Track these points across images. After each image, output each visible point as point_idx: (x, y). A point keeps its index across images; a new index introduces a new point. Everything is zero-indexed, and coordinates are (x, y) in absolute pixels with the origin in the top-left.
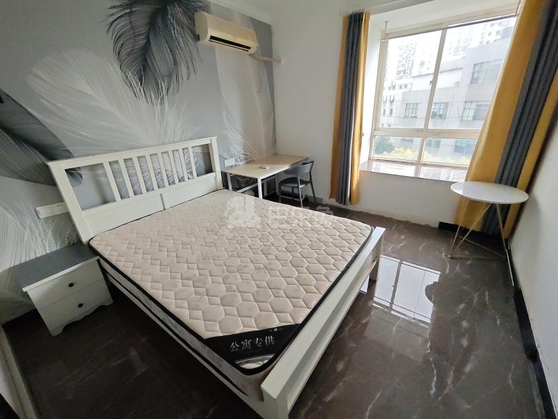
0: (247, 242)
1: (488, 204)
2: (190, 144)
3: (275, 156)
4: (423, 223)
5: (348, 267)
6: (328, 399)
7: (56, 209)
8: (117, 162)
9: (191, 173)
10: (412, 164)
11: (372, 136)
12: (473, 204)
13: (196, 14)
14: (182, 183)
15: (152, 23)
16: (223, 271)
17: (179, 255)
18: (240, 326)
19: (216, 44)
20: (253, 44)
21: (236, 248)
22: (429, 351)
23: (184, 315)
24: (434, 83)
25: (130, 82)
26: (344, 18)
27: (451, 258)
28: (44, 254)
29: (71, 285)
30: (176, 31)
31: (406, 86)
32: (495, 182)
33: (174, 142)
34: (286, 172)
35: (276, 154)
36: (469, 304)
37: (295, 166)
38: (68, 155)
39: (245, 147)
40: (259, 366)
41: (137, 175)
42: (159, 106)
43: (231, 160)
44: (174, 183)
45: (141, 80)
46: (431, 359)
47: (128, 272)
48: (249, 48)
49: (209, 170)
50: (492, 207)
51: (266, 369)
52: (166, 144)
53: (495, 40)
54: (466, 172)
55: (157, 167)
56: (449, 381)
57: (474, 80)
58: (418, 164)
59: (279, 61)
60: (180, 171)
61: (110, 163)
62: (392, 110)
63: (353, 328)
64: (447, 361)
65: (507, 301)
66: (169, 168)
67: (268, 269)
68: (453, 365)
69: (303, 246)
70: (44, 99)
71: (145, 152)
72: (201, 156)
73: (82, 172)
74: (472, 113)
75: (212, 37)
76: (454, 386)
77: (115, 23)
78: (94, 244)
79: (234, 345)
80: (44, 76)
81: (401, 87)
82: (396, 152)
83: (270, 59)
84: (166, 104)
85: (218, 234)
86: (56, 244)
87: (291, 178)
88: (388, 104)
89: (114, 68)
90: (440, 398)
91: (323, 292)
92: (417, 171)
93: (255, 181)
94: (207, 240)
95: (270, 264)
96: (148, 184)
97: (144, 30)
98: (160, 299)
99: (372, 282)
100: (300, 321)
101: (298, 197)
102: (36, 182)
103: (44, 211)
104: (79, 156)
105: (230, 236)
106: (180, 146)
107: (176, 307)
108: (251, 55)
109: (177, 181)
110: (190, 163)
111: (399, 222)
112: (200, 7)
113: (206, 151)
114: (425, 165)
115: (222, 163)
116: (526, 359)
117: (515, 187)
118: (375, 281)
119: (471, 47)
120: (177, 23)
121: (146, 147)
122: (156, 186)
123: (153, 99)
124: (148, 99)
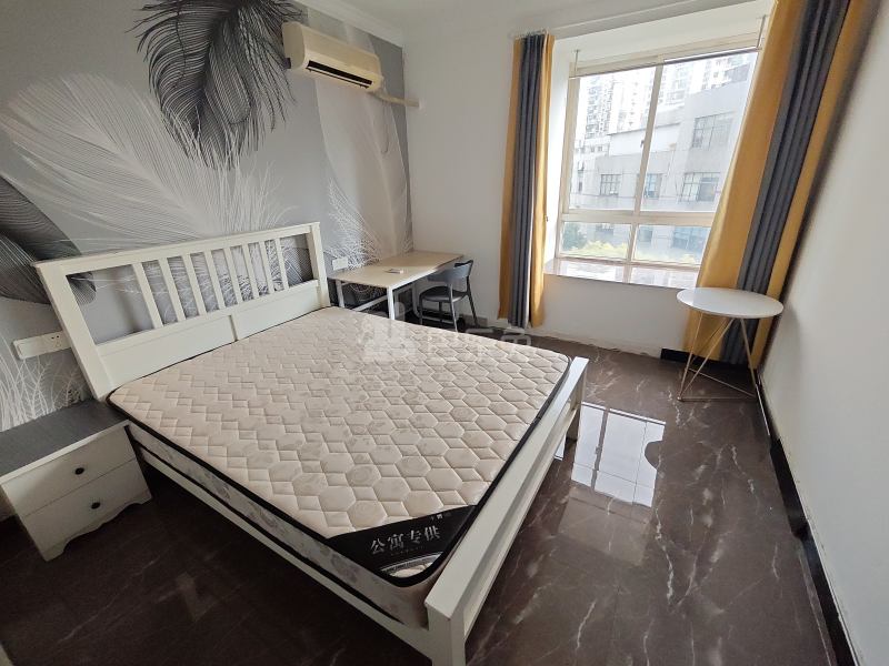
0: (380, 387)
1: (729, 319)
2: (276, 234)
3: (410, 253)
4: (638, 352)
5: (539, 418)
6: (519, 619)
7: (49, 344)
8: (156, 263)
9: (279, 281)
10: (619, 263)
11: (559, 222)
12: (709, 320)
13: (284, 25)
14: (264, 297)
15: (213, 36)
16: (346, 433)
17: (269, 413)
18: (382, 515)
19: (316, 74)
20: (375, 76)
21: (363, 397)
22: (660, 537)
23: (290, 504)
24: (646, 143)
25: (176, 131)
26: (516, 42)
27: (682, 401)
28: (27, 420)
29: (79, 471)
30: (252, 51)
31: (600, 148)
32: (738, 288)
33: (250, 231)
34: (430, 278)
35: (412, 250)
36: (711, 465)
37: (445, 268)
38: (70, 251)
39: (365, 239)
40: (419, 571)
41: (190, 286)
42: (225, 173)
43: (342, 260)
44: (251, 296)
45: (195, 128)
46: (664, 548)
47: (186, 444)
48: (369, 82)
49: (308, 275)
50: (735, 323)
51: (430, 575)
52: (238, 233)
53: (723, 84)
54: (696, 275)
55: (223, 270)
56: (692, 577)
57: (696, 142)
58: (628, 263)
59: (416, 105)
60: (261, 277)
61: (143, 264)
62: (580, 184)
63: (547, 511)
64: (686, 549)
65: (762, 458)
66: (243, 273)
67: (418, 426)
68: (695, 554)
69: (469, 390)
70: (29, 155)
71: (205, 247)
72: (295, 253)
73: (96, 280)
74: (695, 190)
75: (312, 64)
76: (699, 584)
77: (151, 35)
78: (117, 400)
79: (377, 543)
80: (29, 118)
81: (593, 150)
82: (591, 247)
83: (402, 102)
84: (238, 168)
85: (330, 375)
86: (49, 402)
87: (439, 287)
88: (575, 174)
89: (150, 107)
90: (680, 603)
91: (506, 456)
92: (627, 274)
93: (384, 292)
94: (312, 387)
95: (419, 418)
96: (209, 299)
97: (200, 46)
98: (245, 483)
99: (571, 441)
100: (476, 501)
101: (450, 318)
102: (14, 297)
103: (27, 348)
104: (89, 254)
105: (351, 379)
106: (261, 237)
107: (275, 493)
108: (371, 94)
109: (256, 294)
110: (277, 265)
111: (603, 352)
112: (291, 15)
113: (303, 246)
114: (637, 264)
115: (329, 264)
116: (794, 538)
117: (765, 293)
118: (575, 441)
119: (690, 93)
120: (254, 37)
121: (206, 237)
122: (221, 303)
123: (216, 160)
124: (208, 161)
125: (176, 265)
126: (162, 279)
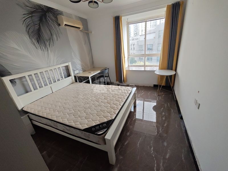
0: (90, 99)
2: (61, 66)
3: (94, 68)
8: (31, 75)
9: (62, 77)
11: (128, 58)
13: (58, 16)
14: (59, 82)
15: (41, 20)
16: (83, 109)
17: (64, 107)
18: (94, 124)
19: (67, 27)
20: (81, 26)
22: (154, 123)
23: (73, 125)
24: (145, 38)
25: (34, 43)
27: (158, 95)
30: (51, 23)
31: (138, 39)
32: (167, 69)
33: (54, 66)
36: (164, 108)
37: (102, 71)
38: (9, 74)
39: (82, 66)
40: (103, 132)
41: (40, 80)
42: (46, 52)
43: (77, 71)
44: (55, 82)
45: (38, 42)
46: (155, 125)
48: (80, 28)
49: (69, 75)
50: (167, 77)
52: (51, 66)
54: (158, 67)
55: (48, 76)
56: (160, 130)
57: (159, 36)
59: (91, 32)
60: (57, 77)
61: (28, 76)
62: (134, 48)
65: (174, 105)
66: (53, 76)
67: (100, 106)
68: (161, 125)
69: (110, 97)
71: (43, 70)
72: (65, 70)
73: (16, 81)
75: (65, 25)
76: (162, 131)
77: (26, 20)
78: (25, 109)
79: (93, 129)
81: (136, 39)
82: (137, 63)
83: (88, 32)
84: (49, 51)
85: (78, 98)
87: (101, 75)
88: (132, 46)
90: (158, 135)
92: (145, 68)
93: (88, 78)
94: (74, 101)
96: (45, 83)
97: (38, 22)
99: (135, 107)
100: (114, 118)
101: (105, 83)
104: (14, 74)
105: (83, 98)
106: (57, 67)
107: (69, 123)
108: (80, 30)
109: (57, 81)
110: (61, 73)
111: (141, 87)
112: (59, 13)
113: (67, 68)
114: (147, 66)
115: (74, 73)
119: (157, 25)
120: (51, 19)
121: (43, 68)
122: (48, 84)
123: (44, 49)
124: (42, 49)
125: (36, 75)
126: (33, 79)
